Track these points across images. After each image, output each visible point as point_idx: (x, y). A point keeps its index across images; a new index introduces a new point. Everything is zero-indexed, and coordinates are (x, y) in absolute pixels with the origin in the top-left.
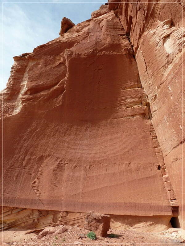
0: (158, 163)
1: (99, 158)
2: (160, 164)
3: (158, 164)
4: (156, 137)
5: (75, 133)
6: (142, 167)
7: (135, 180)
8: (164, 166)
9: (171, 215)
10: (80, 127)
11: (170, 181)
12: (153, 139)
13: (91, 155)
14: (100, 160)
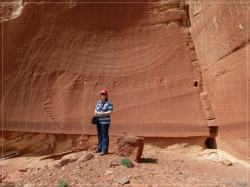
0: (195, 79)
1: (126, 73)
2: (198, 81)
3: (195, 81)
4: (193, 49)
5: (94, 44)
6: (176, 84)
7: (168, 98)
8: (201, 83)
9: (208, 135)
10: (100, 37)
12: (190, 51)
13: (115, 71)
14: (127, 77)
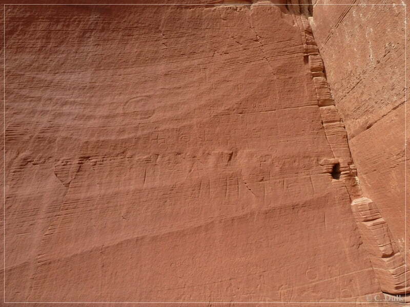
0: (330, 154)
1: (122, 131)
2: (340, 160)
3: (332, 160)
4: (322, 71)
5: (39, 45)
6: (277, 169)
7: (252, 214)
8: (351, 166)
10: (59, 27)
11: (381, 220)
12: (314, 76)
13: (91, 123)
14: (125, 141)
